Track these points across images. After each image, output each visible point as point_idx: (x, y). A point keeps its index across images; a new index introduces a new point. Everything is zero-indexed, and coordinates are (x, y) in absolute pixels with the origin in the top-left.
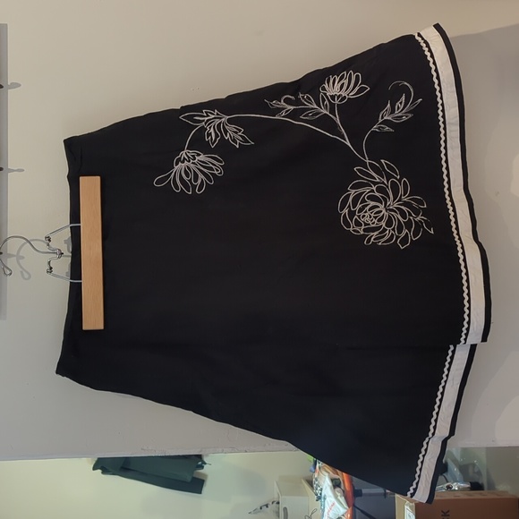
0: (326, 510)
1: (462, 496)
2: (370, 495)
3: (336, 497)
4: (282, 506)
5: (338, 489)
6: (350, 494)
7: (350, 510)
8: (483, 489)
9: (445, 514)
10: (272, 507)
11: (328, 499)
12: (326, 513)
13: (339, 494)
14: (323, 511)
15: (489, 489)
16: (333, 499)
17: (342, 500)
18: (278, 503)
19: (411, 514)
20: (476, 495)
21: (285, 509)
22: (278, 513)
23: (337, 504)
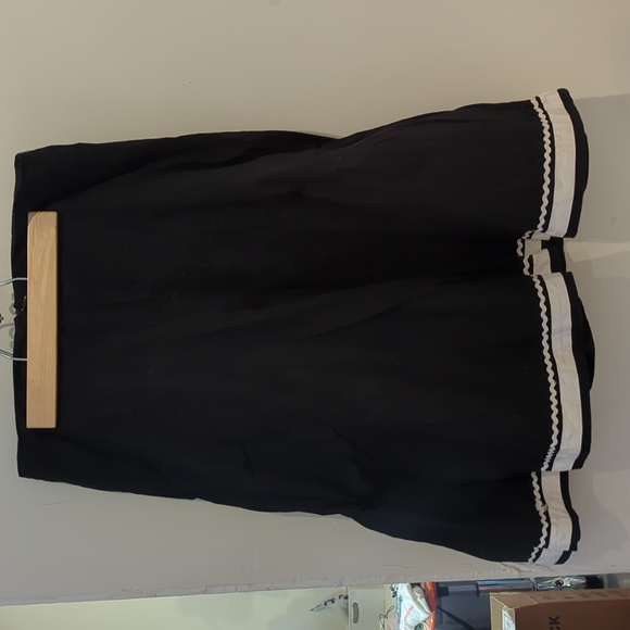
0: (403, 615)
1: (576, 597)
2: (459, 593)
3: (415, 599)
4: (351, 601)
5: (417, 588)
6: (433, 595)
7: (432, 614)
8: (602, 587)
9: (554, 621)
10: (340, 602)
11: (404, 601)
12: (402, 619)
13: (418, 595)
14: (399, 615)
15: (610, 586)
16: (411, 602)
17: (423, 602)
18: (346, 598)
19: (510, 622)
20: (594, 595)
21: (355, 605)
22: (346, 611)
23: (416, 607)
